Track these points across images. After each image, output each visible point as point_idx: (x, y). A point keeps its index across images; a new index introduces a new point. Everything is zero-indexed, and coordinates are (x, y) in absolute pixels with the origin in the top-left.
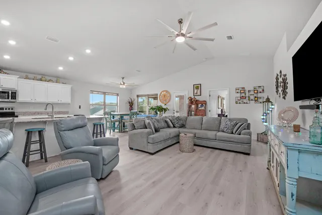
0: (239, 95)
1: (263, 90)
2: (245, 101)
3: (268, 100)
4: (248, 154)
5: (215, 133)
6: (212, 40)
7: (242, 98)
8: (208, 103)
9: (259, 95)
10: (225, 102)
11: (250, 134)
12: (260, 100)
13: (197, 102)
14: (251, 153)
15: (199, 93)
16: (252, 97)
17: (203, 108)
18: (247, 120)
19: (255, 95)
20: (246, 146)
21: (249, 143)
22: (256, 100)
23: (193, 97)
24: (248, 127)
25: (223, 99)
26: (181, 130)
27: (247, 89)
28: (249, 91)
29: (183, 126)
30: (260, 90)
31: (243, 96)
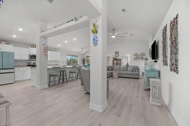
0: (135, 57)
1: (145, 55)
2: (137, 59)
3: (146, 59)
4: (138, 79)
5: (126, 72)
6: (125, 37)
7: (136, 58)
8: (122, 60)
9: (143, 57)
10: (128, 59)
11: (139, 72)
12: (144, 59)
13: (117, 60)
14: (140, 78)
15: (117, 56)
16: (140, 58)
17: (120, 62)
18: (138, 67)
19: (142, 57)
20: (137, 76)
21: (138, 74)
22: (142, 58)
23: (115, 57)
24: (139, 69)
25: (127, 58)
26: (112, 71)
27: (138, 54)
28: (139, 55)
29: (112, 70)
30: (144, 54)
31: (137, 57)
